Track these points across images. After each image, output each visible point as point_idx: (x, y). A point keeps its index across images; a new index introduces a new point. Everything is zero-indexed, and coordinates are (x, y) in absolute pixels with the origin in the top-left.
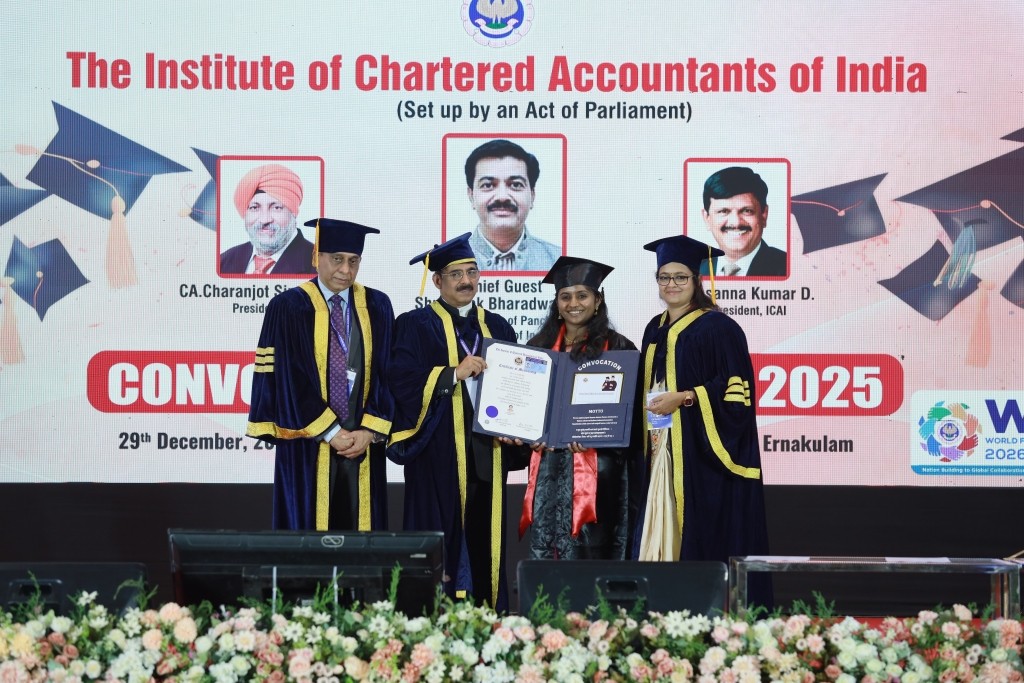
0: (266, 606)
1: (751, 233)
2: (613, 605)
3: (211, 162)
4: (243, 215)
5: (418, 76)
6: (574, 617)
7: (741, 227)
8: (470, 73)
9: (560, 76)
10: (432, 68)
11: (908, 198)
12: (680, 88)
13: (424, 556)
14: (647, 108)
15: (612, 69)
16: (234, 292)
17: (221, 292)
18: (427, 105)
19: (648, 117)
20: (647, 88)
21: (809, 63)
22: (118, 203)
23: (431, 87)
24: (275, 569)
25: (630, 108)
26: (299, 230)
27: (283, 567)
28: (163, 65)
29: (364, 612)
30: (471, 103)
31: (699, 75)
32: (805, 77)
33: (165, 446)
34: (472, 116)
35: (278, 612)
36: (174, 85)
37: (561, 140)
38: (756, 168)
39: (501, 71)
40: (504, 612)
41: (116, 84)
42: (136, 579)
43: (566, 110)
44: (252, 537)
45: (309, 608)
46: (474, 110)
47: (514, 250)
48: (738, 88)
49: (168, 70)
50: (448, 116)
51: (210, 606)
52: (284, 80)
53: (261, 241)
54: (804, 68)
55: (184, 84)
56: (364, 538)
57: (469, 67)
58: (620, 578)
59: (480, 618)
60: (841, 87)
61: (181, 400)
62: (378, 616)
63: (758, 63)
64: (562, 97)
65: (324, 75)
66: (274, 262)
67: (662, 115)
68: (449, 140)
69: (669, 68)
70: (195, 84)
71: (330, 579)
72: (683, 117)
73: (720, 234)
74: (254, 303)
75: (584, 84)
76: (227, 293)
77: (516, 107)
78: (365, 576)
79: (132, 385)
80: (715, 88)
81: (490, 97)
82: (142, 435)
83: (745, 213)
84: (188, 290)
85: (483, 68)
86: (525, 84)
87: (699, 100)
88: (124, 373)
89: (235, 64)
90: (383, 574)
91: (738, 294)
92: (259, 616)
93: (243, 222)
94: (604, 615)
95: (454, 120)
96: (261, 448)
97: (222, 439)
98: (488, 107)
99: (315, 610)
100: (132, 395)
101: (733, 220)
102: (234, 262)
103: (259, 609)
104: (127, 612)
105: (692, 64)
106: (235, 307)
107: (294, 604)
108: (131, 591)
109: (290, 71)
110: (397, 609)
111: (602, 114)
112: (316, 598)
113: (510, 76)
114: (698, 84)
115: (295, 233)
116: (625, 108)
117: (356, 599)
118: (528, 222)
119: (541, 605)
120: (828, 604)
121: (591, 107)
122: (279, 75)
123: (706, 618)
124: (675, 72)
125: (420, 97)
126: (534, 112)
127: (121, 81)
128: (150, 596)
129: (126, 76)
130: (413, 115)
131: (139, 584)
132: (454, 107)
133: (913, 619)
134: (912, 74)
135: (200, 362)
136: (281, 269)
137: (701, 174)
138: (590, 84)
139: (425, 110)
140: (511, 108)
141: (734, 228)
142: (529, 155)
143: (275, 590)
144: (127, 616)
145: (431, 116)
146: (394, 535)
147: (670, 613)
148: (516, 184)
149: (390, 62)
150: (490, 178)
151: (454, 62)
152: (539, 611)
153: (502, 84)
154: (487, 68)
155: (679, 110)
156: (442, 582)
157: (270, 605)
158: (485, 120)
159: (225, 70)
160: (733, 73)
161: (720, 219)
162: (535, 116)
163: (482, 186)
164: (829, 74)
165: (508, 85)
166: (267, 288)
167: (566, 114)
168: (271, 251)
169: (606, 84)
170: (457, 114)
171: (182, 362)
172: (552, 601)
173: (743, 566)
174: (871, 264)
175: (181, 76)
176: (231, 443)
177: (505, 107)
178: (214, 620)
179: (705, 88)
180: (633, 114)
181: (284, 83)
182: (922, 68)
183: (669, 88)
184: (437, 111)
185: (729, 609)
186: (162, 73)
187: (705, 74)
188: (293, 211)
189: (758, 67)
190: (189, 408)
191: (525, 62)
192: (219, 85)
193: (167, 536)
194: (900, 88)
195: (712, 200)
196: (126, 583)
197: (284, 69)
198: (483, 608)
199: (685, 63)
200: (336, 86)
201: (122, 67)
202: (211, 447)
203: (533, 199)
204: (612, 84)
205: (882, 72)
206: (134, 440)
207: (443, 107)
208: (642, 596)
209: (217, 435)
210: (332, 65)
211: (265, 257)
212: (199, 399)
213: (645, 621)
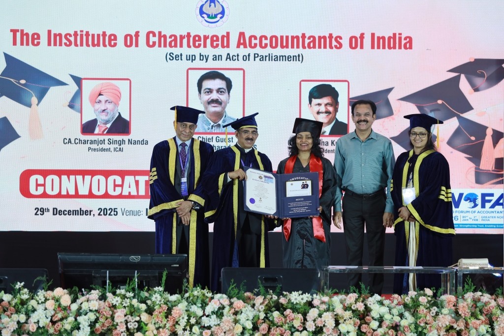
0: (103, 289)
1: (331, 115)
2: (266, 288)
3: (78, 81)
4: (93, 106)
5: (176, 41)
6: (248, 294)
7: (326, 112)
8: (200, 40)
9: (242, 41)
10: (182, 37)
11: (404, 99)
12: (298, 47)
13: (178, 266)
14: (283, 56)
15: (266, 38)
16: (89, 142)
17: (83, 142)
18: (179, 54)
19: (283, 60)
20: (282, 47)
21: (358, 36)
22: (34, 100)
23: (181, 46)
24: (108, 272)
25: (275, 56)
26: (119, 113)
27: (112, 271)
28: (55, 35)
29: (150, 292)
30: (200, 54)
31: (307, 41)
32: (356, 42)
33: (56, 214)
34: (200, 60)
35: (109, 292)
36: (61, 45)
37: (242, 71)
38: (333, 85)
39: (214, 39)
40: (215, 292)
41: (33, 44)
42: (43, 276)
43: (245, 57)
44: (97, 257)
45: (124, 290)
46: (202, 57)
47: (220, 122)
48: (325, 47)
49: (58, 37)
50: (189, 60)
51: (77, 289)
52: (113, 43)
53: (101, 118)
54: (356, 38)
55: (66, 44)
56: (150, 257)
57: (199, 37)
58: (269, 276)
59: (204, 295)
60: (373, 47)
61: (64, 192)
62: (156, 294)
63: (334, 36)
64: (243, 51)
65: (131, 40)
66: (107, 128)
67: (289, 59)
68: (190, 71)
69: (293, 38)
70: (70, 44)
71: (134, 277)
72: (299, 60)
73: (316, 115)
74: (98, 147)
75: (253, 45)
76: (85, 142)
77: (221, 56)
78: (150, 275)
79: (41, 185)
80: (314, 47)
81: (209, 51)
82: (46, 209)
83: (328, 106)
84: (67, 141)
85: (206, 38)
86: (225, 44)
87: (306, 52)
88: (37, 180)
89: (89, 35)
90: (159, 274)
91: (325, 143)
92: (100, 294)
93: (93, 109)
94: (262, 293)
95: (192, 62)
96: (101, 215)
97: (83, 211)
98: (208, 56)
99: (127, 291)
100: (41, 190)
101: (323, 109)
102: (88, 128)
103: (100, 290)
104: (39, 292)
105: (304, 36)
106: (89, 149)
107: (116, 289)
108: (40, 282)
109: (115, 38)
110: (165, 290)
111: (262, 59)
112: (127, 285)
113: (218, 41)
114: (306, 45)
115: (118, 114)
116: (272, 56)
117: (146, 286)
118: (227, 110)
119: (233, 288)
120: (366, 288)
121: (256, 56)
122: (110, 40)
123: (309, 294)
124: (295, 40)
125: (176, 51)
126: (230, 58)
127: (36, 43)
128: (49, 284)
129: (38, 41)
130: (173, 59)
131: (44, 278)
132: (192, 56)
133: (406, 295)
134: (405, 41)
135: (73, 175)
136: (111, 131)
137: (308, 87)
138: (256, 45)
139: (178, 57)
140: (219, 56)
141: (323, 113)
142: (227, 78)
143: (108, 281)
144: (38, 294)
145: (181, 60)
146: (164, 256)
147: (293, 292)
148: (221, 92)
149: (162, 35)
150: (209, 89)
151: (192, 35)
152: (232, 291)
153: (215, 45)
154: (208, 37)
155: (297, 57)
156: (186, 278)
157: (106, 289)
158: (206, 62)
159: (84, 38)
160: (322, 40)
161: (317, 108)
162: (230, 60)
163: (205, 93)
164: (367, 41)
165: (217, 46)
166: (104, 140)
167: (245, 59)
168: (106, 122)
169: (263, 45)
170: (194, 59)
171: (64, 174)
172: (238, 287)
173: (327, 270)
174: (387, 129)
175: (64, 41)
176: (87, 213)
177: (216, 56)
178: (79, 296)
179: (309, 47)
180: (276, 59)
181: (112, 44)
182: (410, 38)
183: (293, 47)
184: (184, 57)
185: (320, 290)
186: (55, 39)
187: (309, 41)
188: (116, 104)
189: (334, 37)
190: (68, 196)
191: (226, 35)
192: (82, 45)
193: (57, 256)
194: (400, 48)
195: (313, 99)
196: (38, 278)
197: (113, 38)
198: (205, 290)
199: (300, 35)
200: (137, 45)
201: (36, 36)
202: (78, 215)
203: (229, 99)
204: (266, 45)
205: (392, 40)
206: (42, 211)
207: (187, 55)
208: (279, 284)
209: (81, 209)
210: (135, 35)
211: (103, 126)
212: (72, 192)
213: (281, 296)
